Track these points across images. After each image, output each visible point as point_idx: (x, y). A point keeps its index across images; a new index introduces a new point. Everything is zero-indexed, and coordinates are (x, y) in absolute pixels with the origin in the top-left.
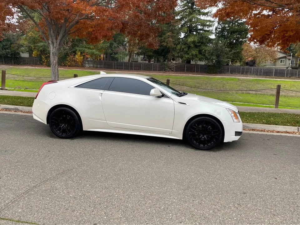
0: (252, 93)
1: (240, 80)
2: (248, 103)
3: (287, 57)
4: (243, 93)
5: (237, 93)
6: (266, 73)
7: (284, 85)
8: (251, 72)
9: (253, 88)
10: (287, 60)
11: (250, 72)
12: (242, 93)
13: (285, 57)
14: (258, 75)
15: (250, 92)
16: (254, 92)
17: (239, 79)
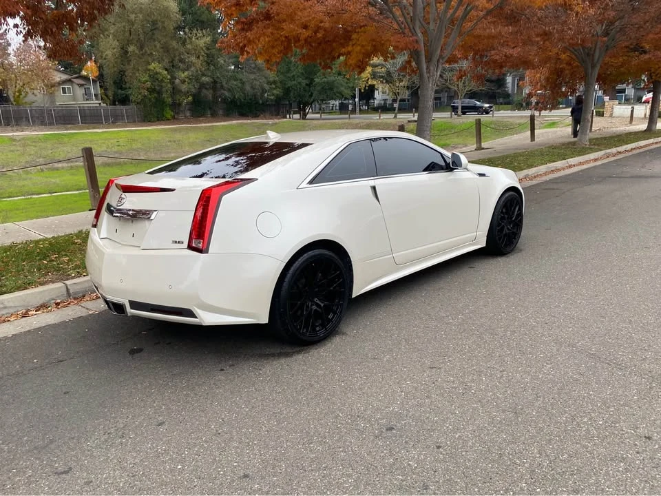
0: (63, 168)
1: (14, 140)
2: (80, 190)
3: (74, 80)
4: (42, 170)
5: (27, 173)
6: (62, 118)
7: (116, 140)
8: (27, 118)
9: (56, 155)
10: (77, 87)
11: (24, 119)
12: (39, 171)
13: (69, 81)
14: (46, 125)
15: (56, 165)
16: (65, 165)
17: (12, 139)
